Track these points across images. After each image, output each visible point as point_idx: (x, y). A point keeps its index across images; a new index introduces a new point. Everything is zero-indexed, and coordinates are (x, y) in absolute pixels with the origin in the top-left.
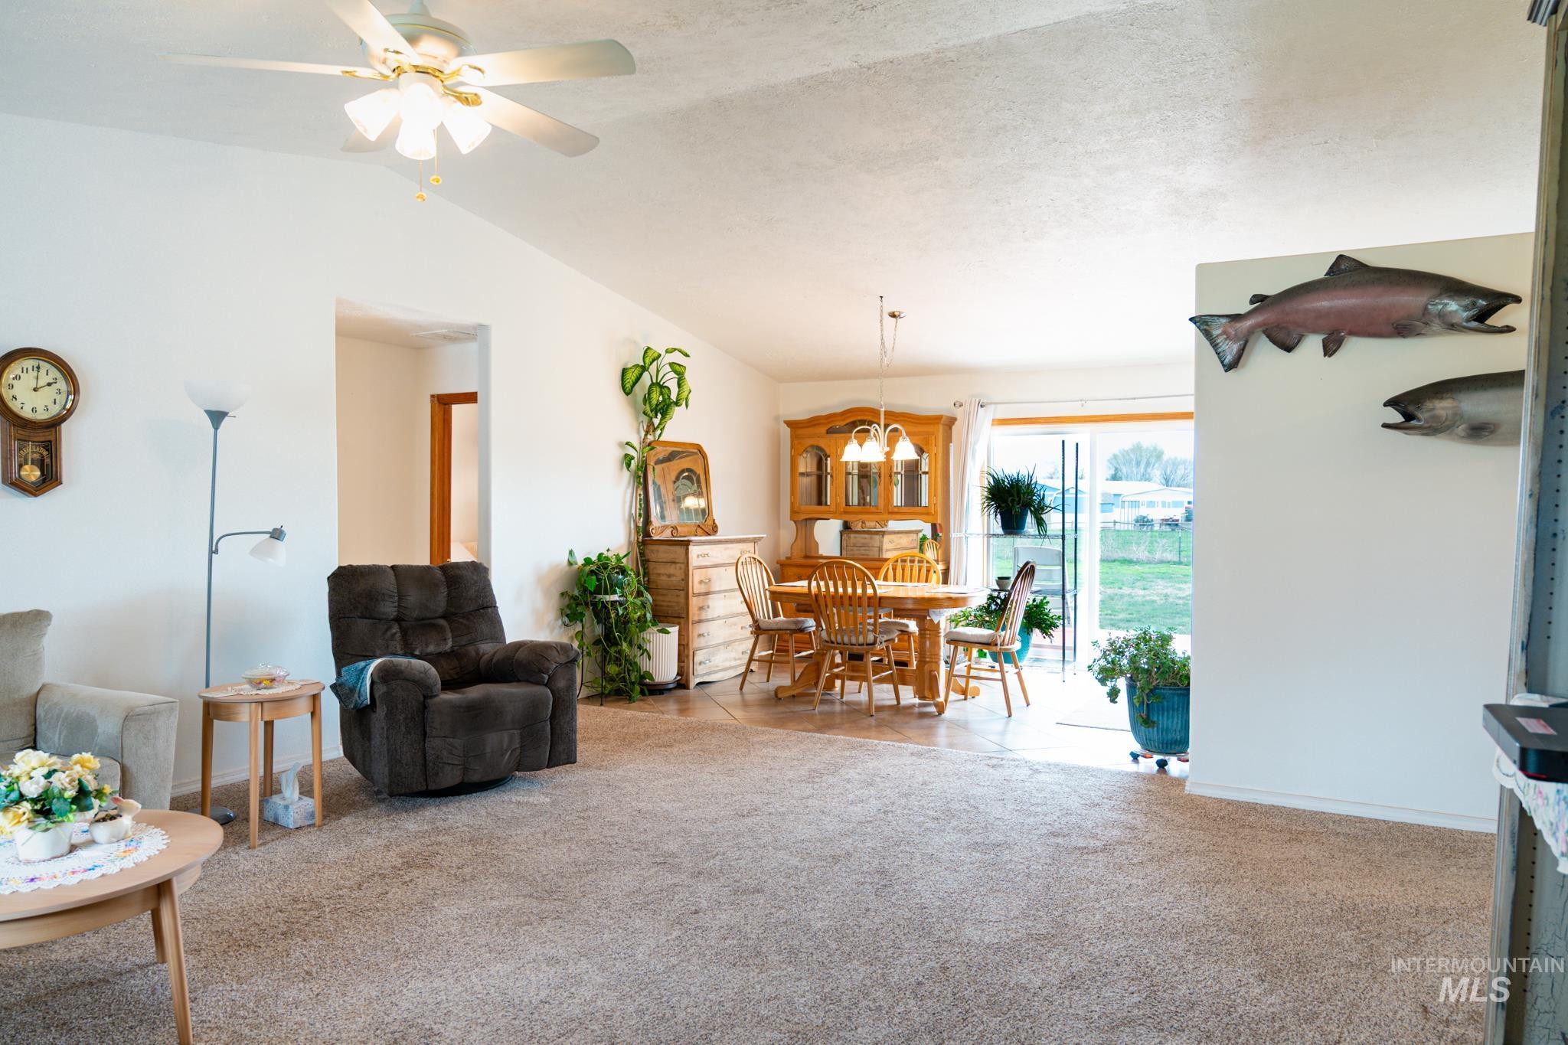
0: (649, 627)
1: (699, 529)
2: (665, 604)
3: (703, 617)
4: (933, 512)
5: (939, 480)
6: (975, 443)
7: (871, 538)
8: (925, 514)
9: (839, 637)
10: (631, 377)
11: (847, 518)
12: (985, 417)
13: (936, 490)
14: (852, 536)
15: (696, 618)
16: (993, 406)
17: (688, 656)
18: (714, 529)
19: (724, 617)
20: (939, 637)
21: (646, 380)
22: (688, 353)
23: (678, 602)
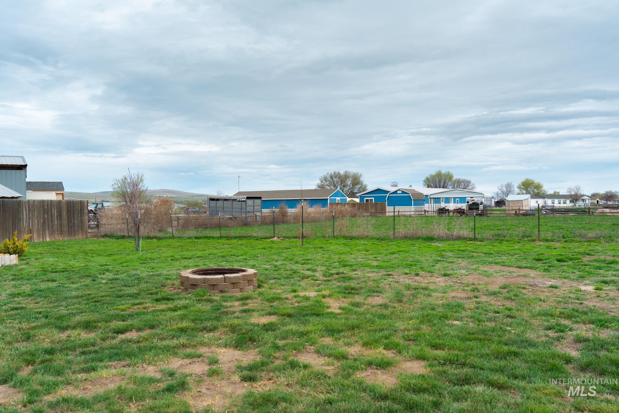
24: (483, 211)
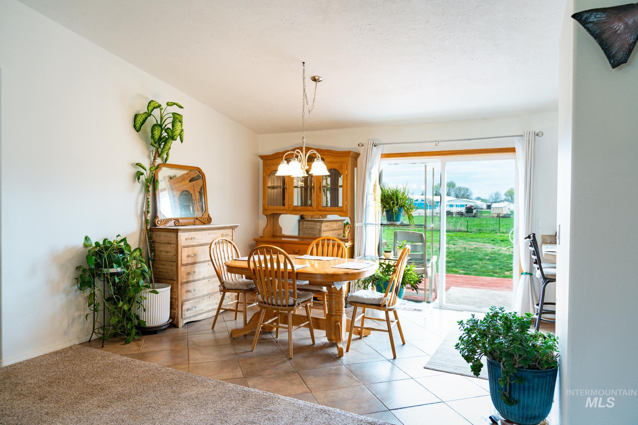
0: (141, 290)
1: (197, 220)
2: (164, 271)
3: (191, 278)
4: (345, 210)
5: (349, 190)
6: (371, 168)
7: (315, 224)
8: (342, 212)
9: (269, 299)
10: (140, 120)
11: (302, 213)
12: (377, 152)
13: (347, 197)
14: (305, 223)
15: (184, 280)
16: (382, 146)
17: (177, 306)
18: (209, 220)
19: (208, 278)
20: (342, 297)
21: (151, 121)
22: (182, 106)
23: (172, 270)
24: (475, 214)
